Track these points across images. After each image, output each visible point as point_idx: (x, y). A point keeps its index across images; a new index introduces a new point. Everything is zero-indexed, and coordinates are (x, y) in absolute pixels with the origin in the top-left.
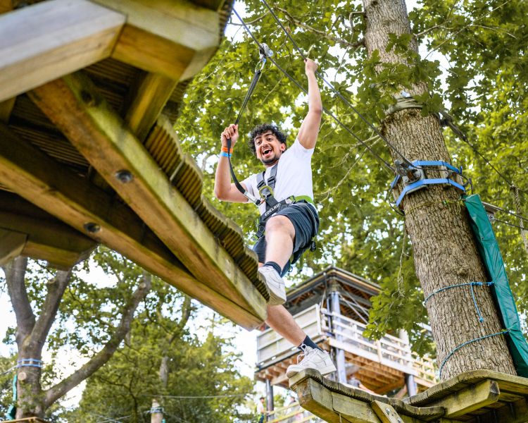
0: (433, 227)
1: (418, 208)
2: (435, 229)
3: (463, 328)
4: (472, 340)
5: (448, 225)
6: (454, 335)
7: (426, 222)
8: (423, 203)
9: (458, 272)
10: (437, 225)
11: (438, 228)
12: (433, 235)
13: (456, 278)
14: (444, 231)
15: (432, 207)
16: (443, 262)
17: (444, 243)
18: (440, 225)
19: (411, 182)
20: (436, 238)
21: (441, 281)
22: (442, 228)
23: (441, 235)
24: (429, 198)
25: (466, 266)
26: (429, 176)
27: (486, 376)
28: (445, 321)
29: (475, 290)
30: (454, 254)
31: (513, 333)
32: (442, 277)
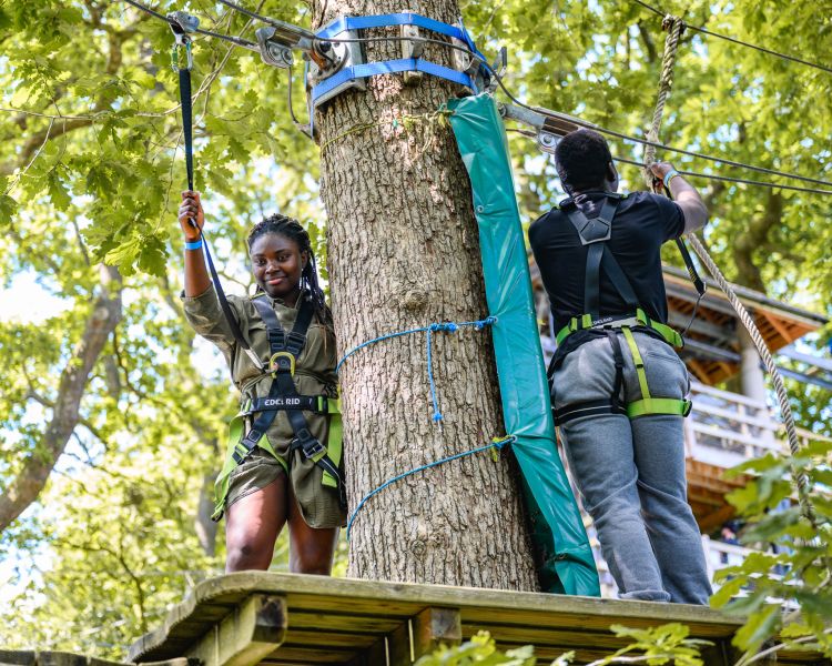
0: (363, 188)
1: (337, 141)
2: (364, 195)
3: (392, 442)
4: (406, 470)
5: (397, 182)
6: (370, 462)
7: (349, 175)
8: (347, 127)
9: (402, 302)
10: (371, 183)
11: (374, 191)
12: (359, 210)
13: (394, 316)
14: (385, 198)
15: (368, 138)
16: (371, 276)
17: (382, 228)
18: (378, 184)
19: (325, 74)
20: (365, 215)
21: (360, 328)
22: (382, 190)
23: (377, 208)
24: (364, 113)
25: (424, 285)
26: (371, 56)
27: (249, 586)
28: (357, 428)
29: (440, 345)
30: (399, 256)
31: (524, 443)
32: (365, 315)
